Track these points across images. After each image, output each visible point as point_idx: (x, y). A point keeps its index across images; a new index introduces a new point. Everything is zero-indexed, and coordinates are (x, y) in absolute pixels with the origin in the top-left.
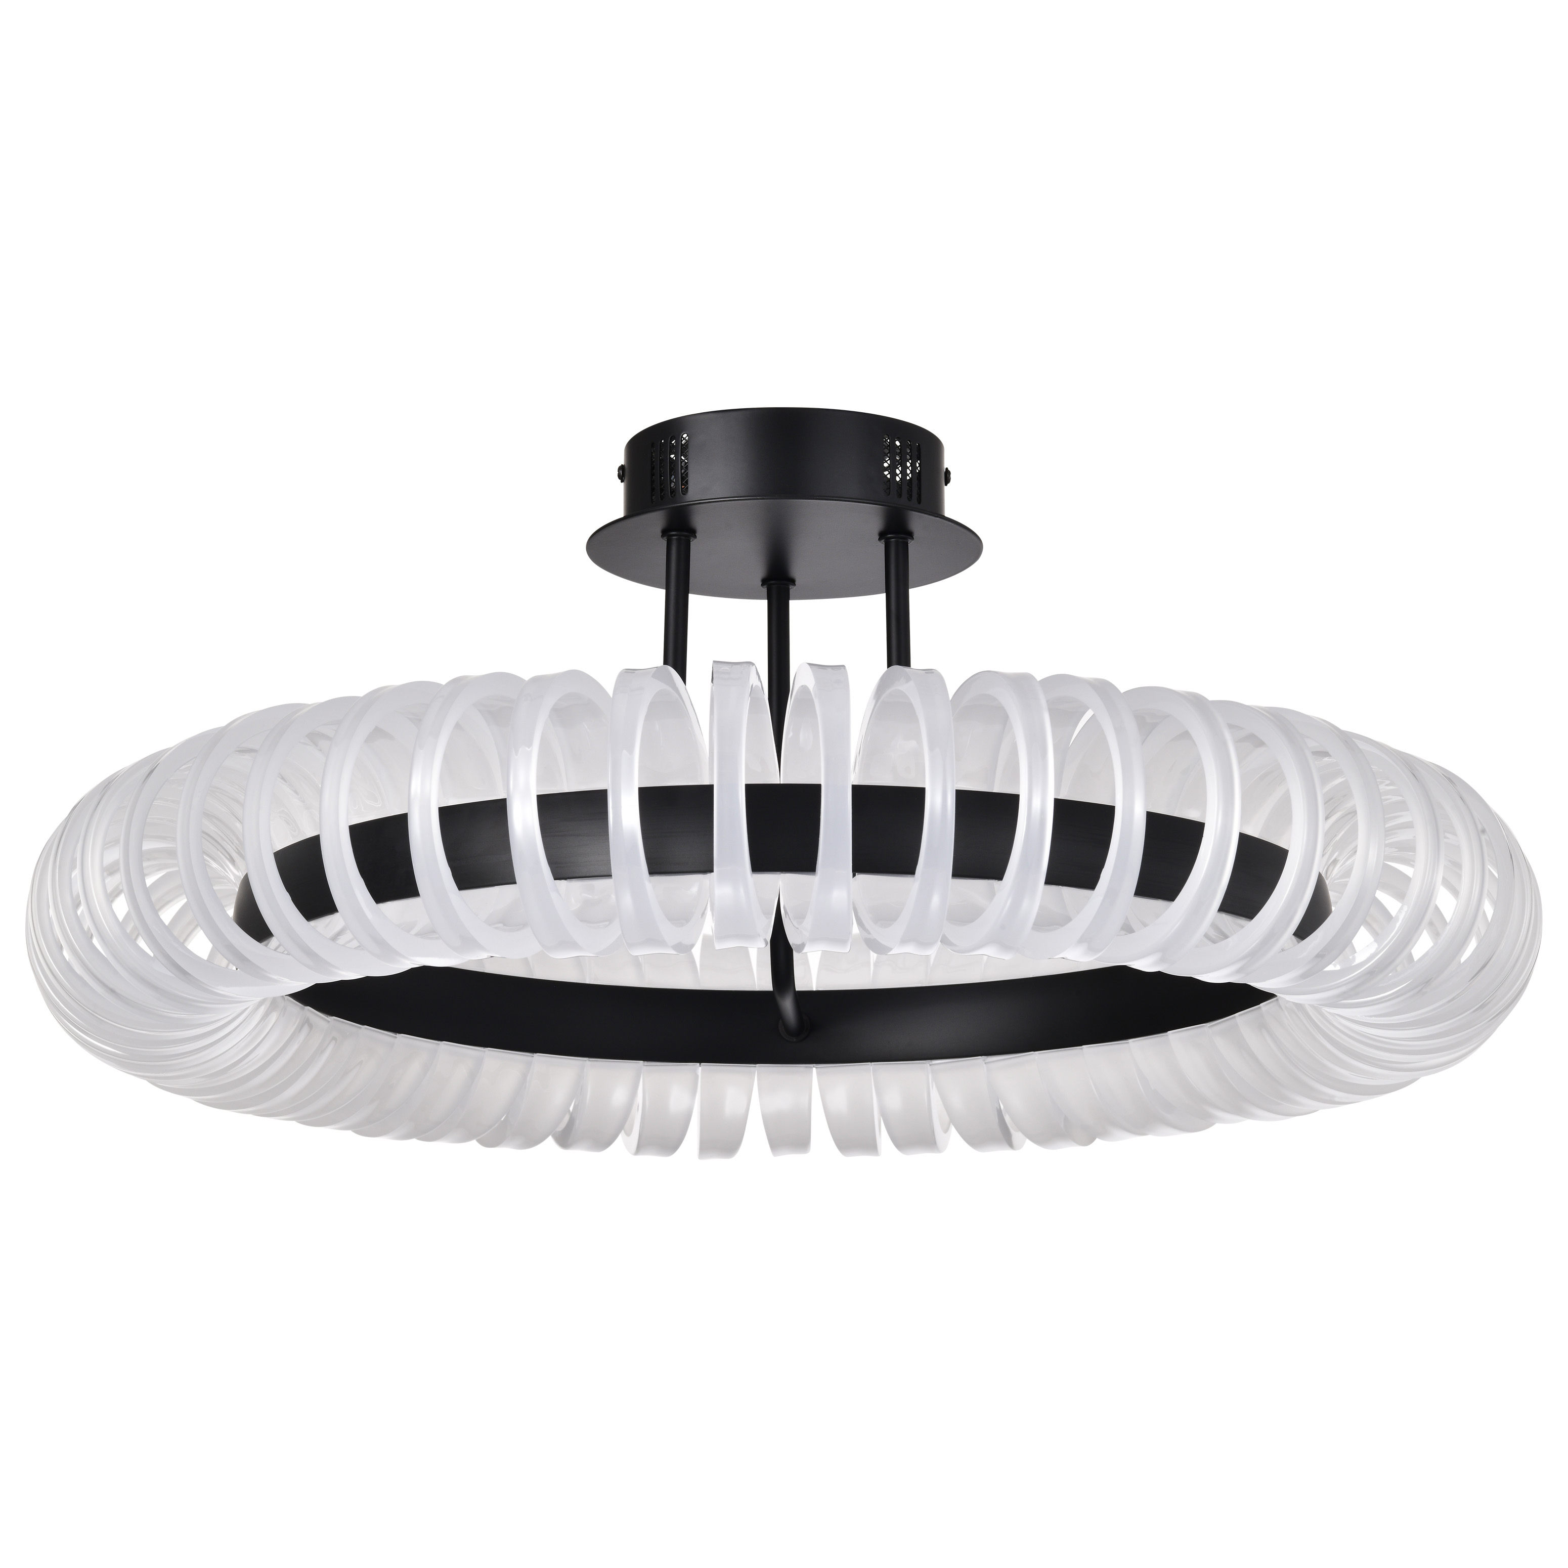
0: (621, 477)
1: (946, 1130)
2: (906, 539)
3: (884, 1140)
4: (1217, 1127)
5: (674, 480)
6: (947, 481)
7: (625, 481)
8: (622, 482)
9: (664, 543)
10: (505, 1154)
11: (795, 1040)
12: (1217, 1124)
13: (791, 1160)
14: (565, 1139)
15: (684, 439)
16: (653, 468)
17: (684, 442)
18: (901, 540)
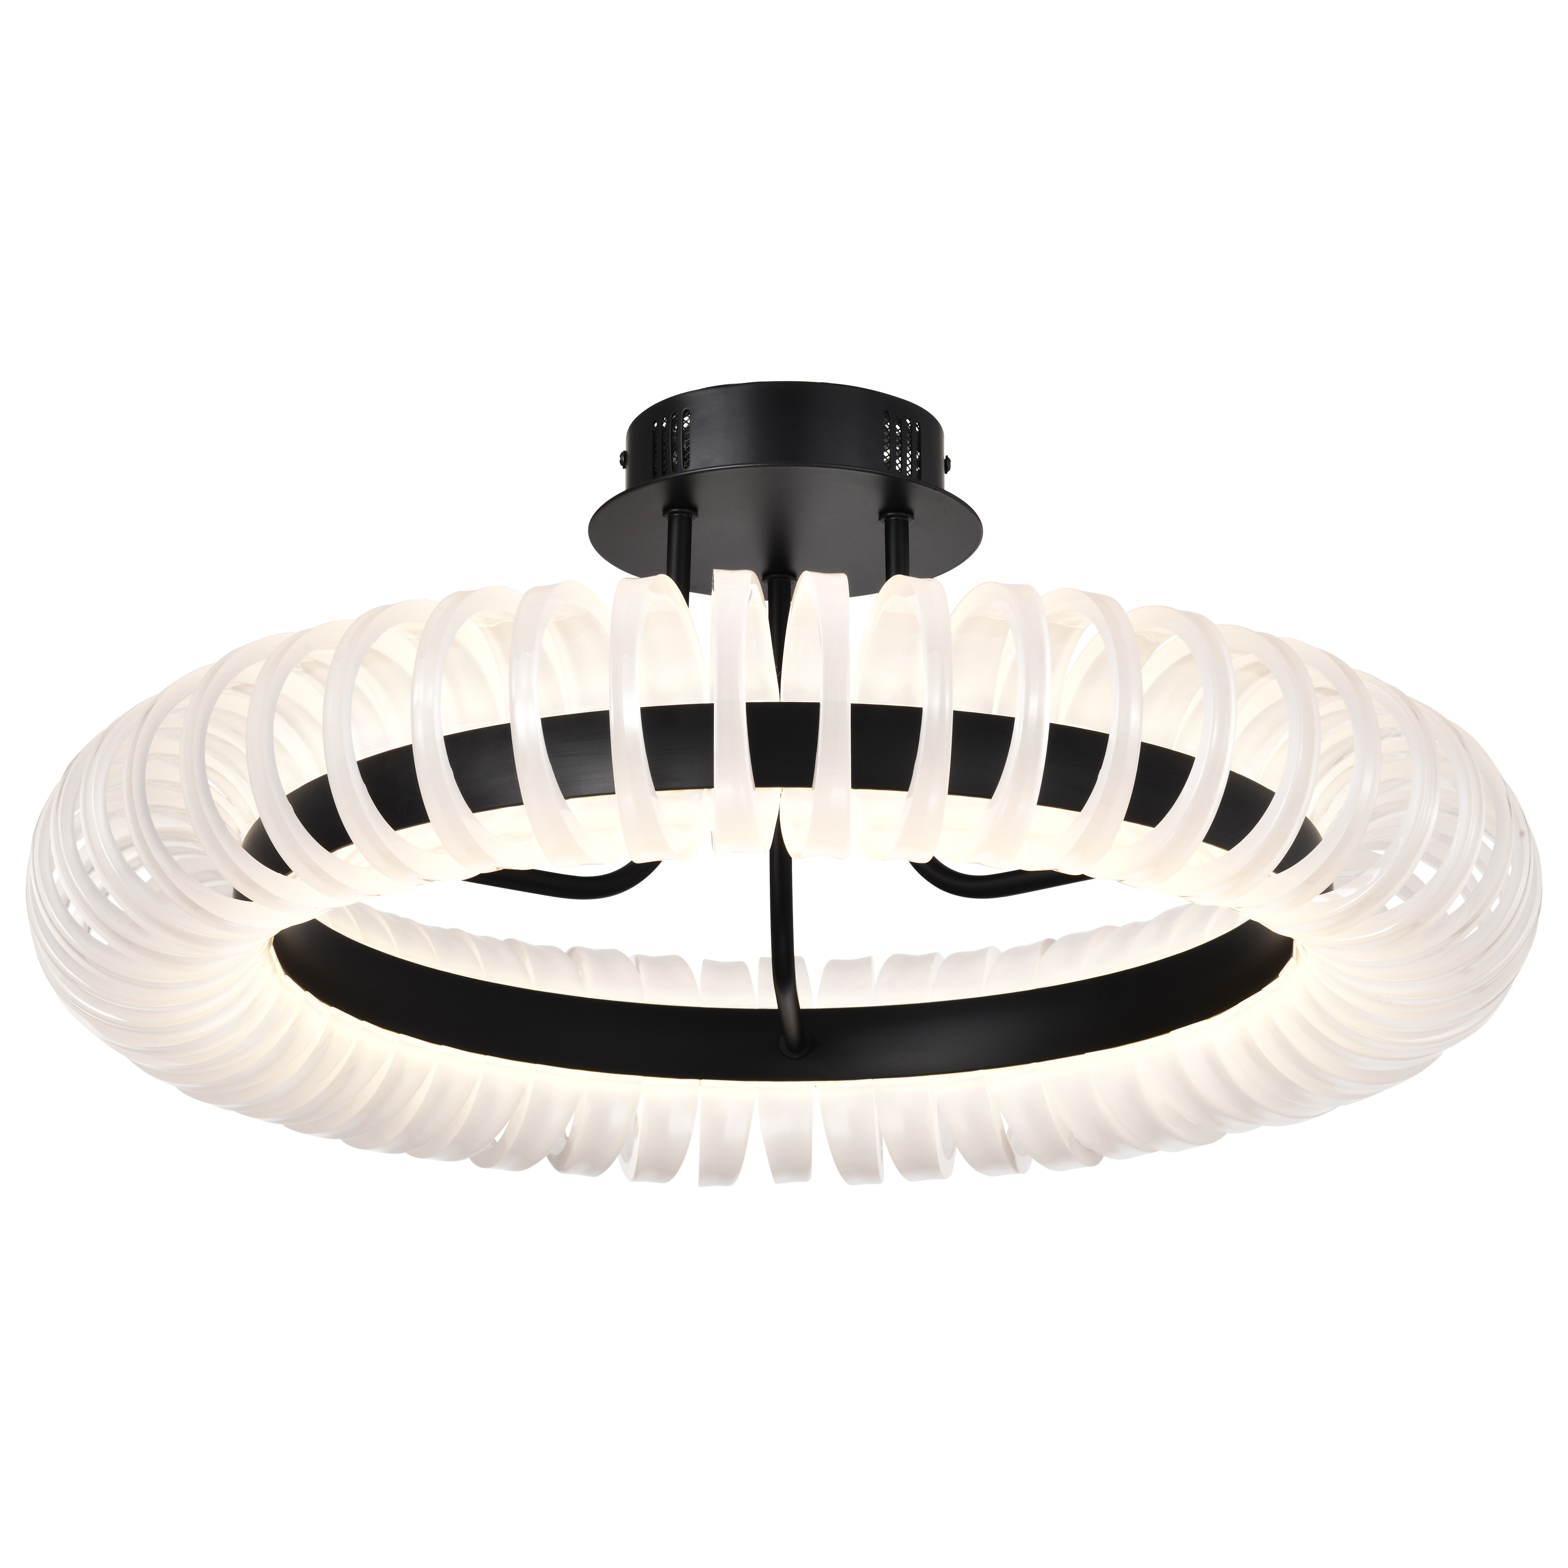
0: (623, 463)
1: (950, 1155)
2: (906, 517)
3: (888, 1167)
4: (1229, 1138)
5: (676, 455)
6: (947, 469)
7: (627, 467)
8: (624, 468)
9: (666, 521)
10: (498, 1176)
11: (796, 1057)
12: (1228, 1134)
13: (793, 1188)
14: (560, 1162)
15: (686, 422)
16: (655, 446)
17: (685, 425)
18: (900, 518)
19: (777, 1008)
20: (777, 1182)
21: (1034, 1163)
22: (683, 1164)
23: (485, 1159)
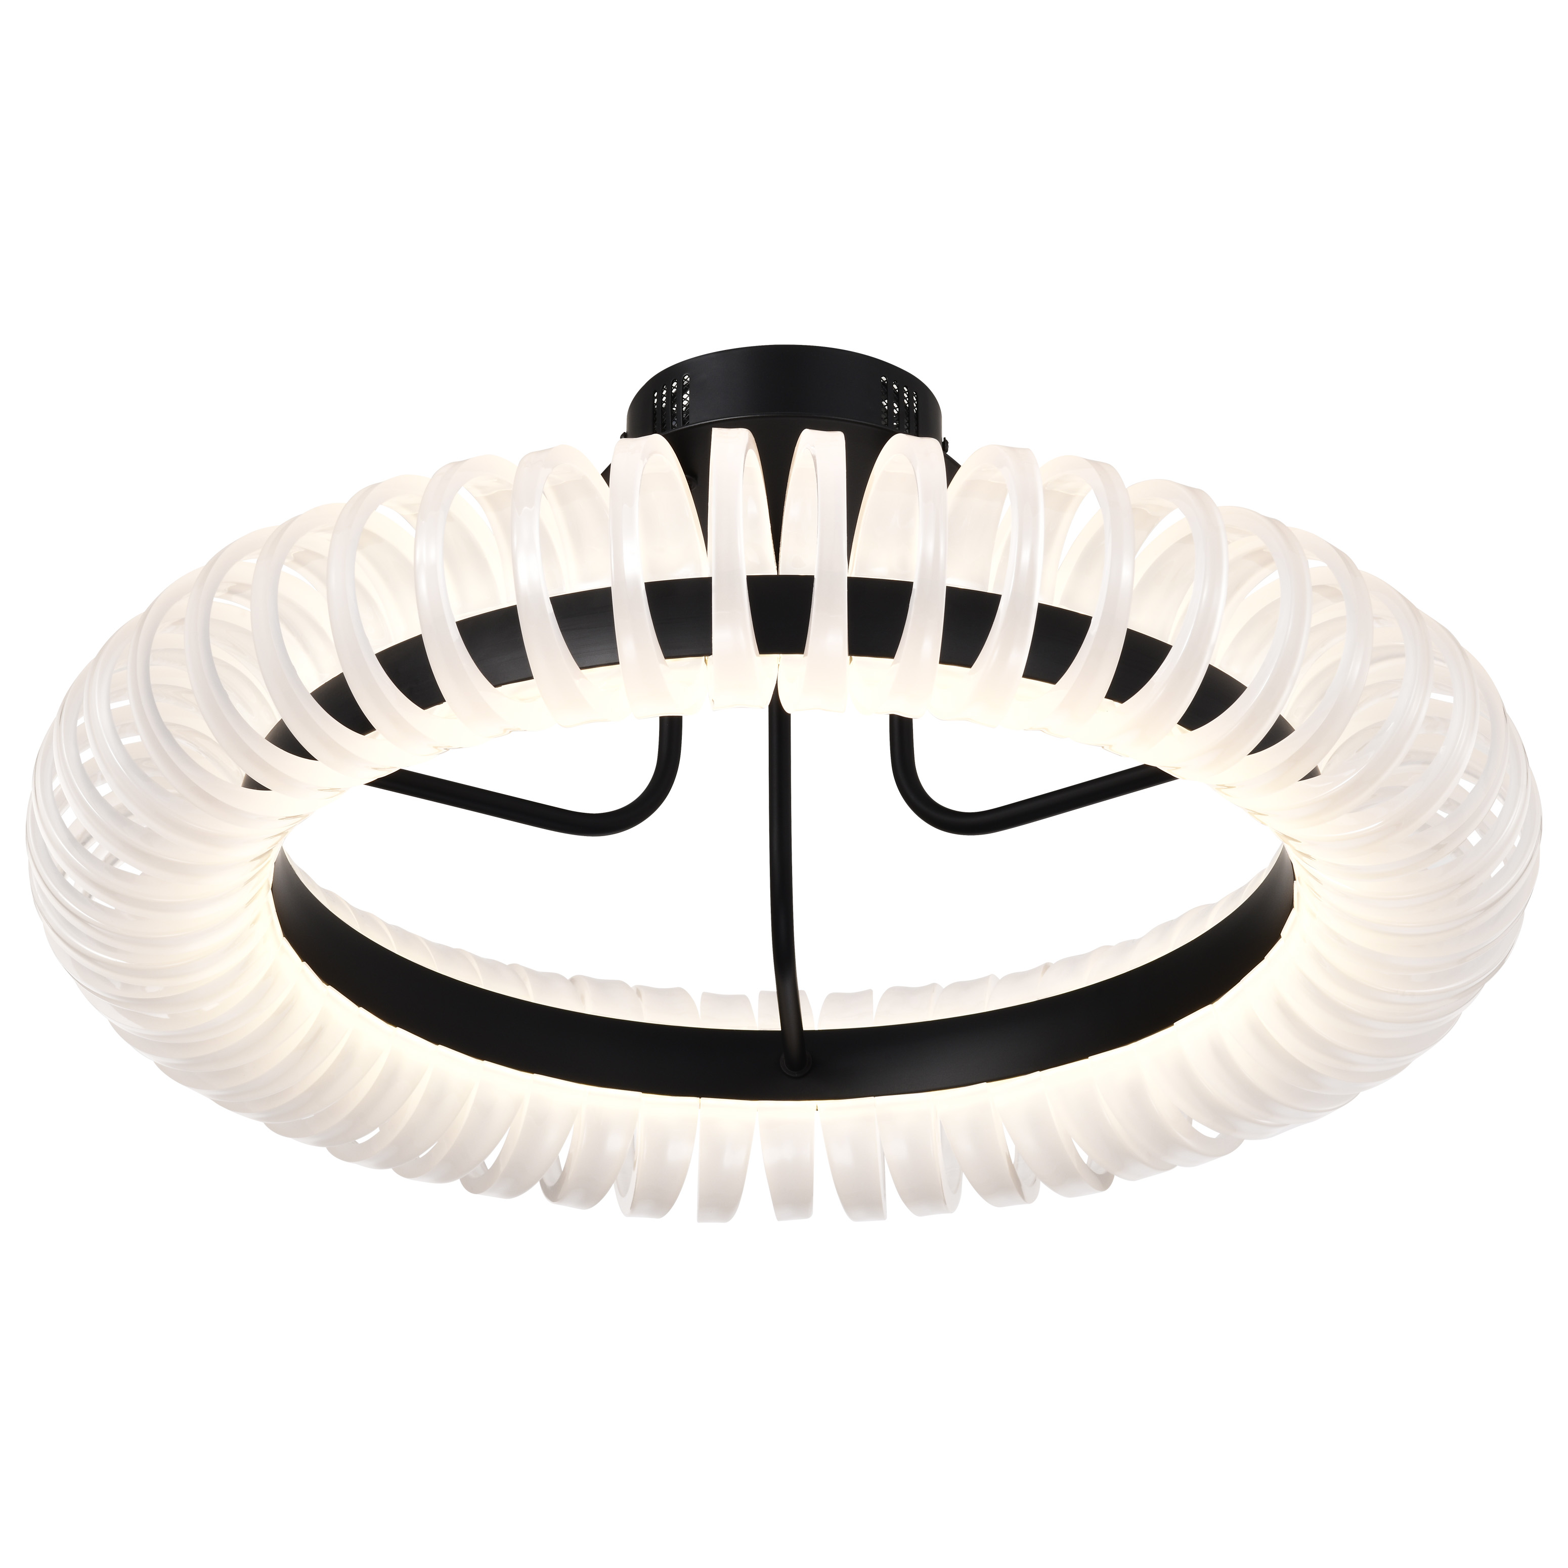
3: (893, 1201)
5: (675, 422)
11: (797, 1075)
13: (796, 1225)
14: (553, 1193)
15: (685, 399)
19: (781, 1030)
20: (779, 1218)
21: (1043, 1188)
22: (680, 1194)
23: (474, 1186)
